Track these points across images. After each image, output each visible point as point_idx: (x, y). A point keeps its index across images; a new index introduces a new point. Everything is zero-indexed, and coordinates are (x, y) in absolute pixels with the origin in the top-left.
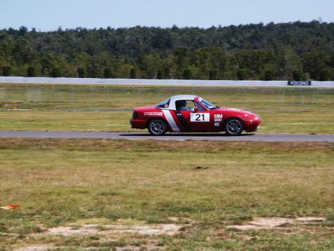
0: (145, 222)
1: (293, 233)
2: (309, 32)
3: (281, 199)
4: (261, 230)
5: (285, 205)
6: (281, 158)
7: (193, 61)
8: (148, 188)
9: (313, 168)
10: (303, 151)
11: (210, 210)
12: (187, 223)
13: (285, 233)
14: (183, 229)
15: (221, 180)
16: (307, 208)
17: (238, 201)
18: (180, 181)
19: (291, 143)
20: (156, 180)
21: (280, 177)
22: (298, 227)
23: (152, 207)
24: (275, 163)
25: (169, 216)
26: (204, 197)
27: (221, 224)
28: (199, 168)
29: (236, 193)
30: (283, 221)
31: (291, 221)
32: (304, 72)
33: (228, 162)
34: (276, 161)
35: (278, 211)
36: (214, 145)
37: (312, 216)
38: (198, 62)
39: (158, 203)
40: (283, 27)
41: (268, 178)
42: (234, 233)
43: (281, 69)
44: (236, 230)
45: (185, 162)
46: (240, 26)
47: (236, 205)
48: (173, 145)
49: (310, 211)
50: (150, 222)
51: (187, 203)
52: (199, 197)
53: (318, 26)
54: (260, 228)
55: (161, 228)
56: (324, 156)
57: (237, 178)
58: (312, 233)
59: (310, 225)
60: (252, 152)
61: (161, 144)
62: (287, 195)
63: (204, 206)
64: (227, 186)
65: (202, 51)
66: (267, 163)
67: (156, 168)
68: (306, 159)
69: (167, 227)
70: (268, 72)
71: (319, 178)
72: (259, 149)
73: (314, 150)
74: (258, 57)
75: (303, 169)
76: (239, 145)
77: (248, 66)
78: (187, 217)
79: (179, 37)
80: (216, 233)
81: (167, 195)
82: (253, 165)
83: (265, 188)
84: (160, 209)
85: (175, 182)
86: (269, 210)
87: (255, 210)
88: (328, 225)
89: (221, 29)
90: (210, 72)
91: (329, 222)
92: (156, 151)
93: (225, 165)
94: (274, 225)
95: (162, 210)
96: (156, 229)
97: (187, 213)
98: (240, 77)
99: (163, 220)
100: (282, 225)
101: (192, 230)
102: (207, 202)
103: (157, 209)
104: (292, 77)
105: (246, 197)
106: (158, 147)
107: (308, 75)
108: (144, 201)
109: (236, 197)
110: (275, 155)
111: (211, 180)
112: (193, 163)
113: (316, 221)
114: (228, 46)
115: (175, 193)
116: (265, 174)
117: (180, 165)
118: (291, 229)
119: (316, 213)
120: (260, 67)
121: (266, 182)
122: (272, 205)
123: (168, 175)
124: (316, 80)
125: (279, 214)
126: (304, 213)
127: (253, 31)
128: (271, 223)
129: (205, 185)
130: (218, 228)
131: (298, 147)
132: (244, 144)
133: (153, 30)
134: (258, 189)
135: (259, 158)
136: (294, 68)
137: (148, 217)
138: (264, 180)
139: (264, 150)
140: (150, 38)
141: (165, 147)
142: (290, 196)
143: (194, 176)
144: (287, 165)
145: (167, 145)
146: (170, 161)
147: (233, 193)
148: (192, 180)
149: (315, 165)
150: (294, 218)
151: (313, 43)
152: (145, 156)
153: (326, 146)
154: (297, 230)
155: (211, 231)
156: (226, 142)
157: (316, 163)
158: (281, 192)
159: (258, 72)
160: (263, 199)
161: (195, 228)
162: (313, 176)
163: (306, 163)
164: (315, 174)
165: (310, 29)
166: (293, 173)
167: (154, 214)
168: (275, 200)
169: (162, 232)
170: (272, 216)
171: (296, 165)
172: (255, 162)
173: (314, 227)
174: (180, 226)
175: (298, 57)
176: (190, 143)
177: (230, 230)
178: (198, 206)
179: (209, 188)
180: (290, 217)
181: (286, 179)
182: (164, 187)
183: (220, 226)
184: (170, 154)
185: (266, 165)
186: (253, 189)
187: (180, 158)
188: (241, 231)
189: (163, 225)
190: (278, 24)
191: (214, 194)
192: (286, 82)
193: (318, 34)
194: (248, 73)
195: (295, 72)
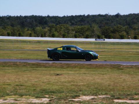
0: (35, 97)
1: (97, 102)
2: (104, 18)
3: (92, 88)
4: (83, 101)
5: (93, 90)
6: (92, 71)
7: (56, 30)
8: (36, 83)
9: (105, 75)
10: (101, 68)
11: (62, 92)
12: (52, 98)
13: (93, 102)
14: (50, 100)
15: (67, 80)
16: (103, 92)
17: (74, 89)
18: (50, 80)
19: (96, 65)
20: (40, 80)
21: (92, 79)
22: (99, 100)
23: (38, 91)
24: (89, 73)
25: (45, 95)
26: (60, 87)
27: (67, 98)
28: (58, 75)
29: (73, 85)
30: (93, 97)
31: (96, 97)
32: (102, 35)
33: (70, 72)
34: (90, 72)
35: (91, 93)
36: (64, 65)
37: (105, 95)
38: (58, 30)
39: (40, 89)
40: (94, 16)
41: (86, 79)
42: (72, 102)
43: (93, 34)
44: (73, 101)
45: (52, 72)
46: (76, 16)
47: (73, 90)
48: (47, 65)
49: (104, 93)
50: (37, 97)
51: (52, 89)
52: (58, 87)
53: (107, 16)
54: (83, 100)
55: (41, 100)
56: (110, 70)
57: (73, 79)
58: (105, 102)
59: (104, 99)
60: (80, 68)
61: (42, 64)
62: (94, 86)
63: (60, 91)
64: (69, 82)
65: (60, 26)
66: (86, 73)
67: (40, 75)
68: (103, 71)
69: (44, 99)
70: (87, 35)
71: (108, 79)
72: (83, 67)
73: (105, 68)
74: (84, 28)
75: (101, 75)
76: (75, 65)
77: (79, 32)
78: (52, 95)
79: (50, 20)
80: (65, 102)
81: (44, 86)
82: (80, 73)
83: (85, 83)
84: (41, 92)
85: (48, 80)
86: (87, 93)
87: (81, 93)
88: (111, 99)
89: (68, 17)
90: (63, 35)
91: (112, 98)
92: (40, 67)
93: (69, 74)
94: (89, 99)
95: (42, 92)
96: (39, 100)
97: (52, 94)
98: (76, 37)
99: (42, 96)
100: (92, 99)
101: (54, 101)
102: (61, 89)
103: (40, 92)
104: (97, 37)
105: (77, 87)
106: (41, 66)
107: (103, 36)
108: (34, 88)
109: (73, 87)
110: (89, 70)
111: (63, 80)
112: (55, 73)
113: (106, 97)
114: (70, 24)
115: (48, 85)
116: (85, 77)
117: (50, 73)
118: (96, 100)
119: (106, 94)
120: (84, 33)
121: (86, 81)
122: (88, 90)
123: (45, 78)
124: (107, 39)
125: (91, 94)
126: (101, 94)
127: (81, 18)
128: (88, 98)
129: (60, 82)
130: (65, 100)
131: (99, 66)
132: (77, 65)
133: (39, 17)
134: (82, 84)
135: (83, 71)
136: (98, 34)
137: (36, 95)
138: (85, 80)
139: (85, 67)
140: (38, 20)
141: (44, 66)
142: (96, 87)
143: (56, 78)
144: (94, 74)
145: (44, 65)
146: (46, 72)
147: (72, 85)
148: (55, 80)
149: (106, 74)
150: (97, 96)
151: (106, 23)
152: (35, 70)
153: (111, 66)
154: (98, 101)
155: (63, 101)
156: (69, 64)
157: (107, 73)
158: (92, 85)
159: (83, 35)
160: (84, 88)
161: (56, 100)
162: (105, 78)
163: (102, 73)
164: (106, 77)
165: (104, 17)
166: (97, 77)
167: (38, 94)
168: (89, 88)
169: (42, 102)
170: (88, 95)
171: (98, 74)
172: (81, 73)
173: (105, 100)
174: (49, 99)
175: (100, 29)
176: (54, 64)
177: (70, 101)
178: (57, 91)
179: (62, 83)
180: (95, 96)
181: (94, 80)
182: (43, 82)
183: (66, 99)
184: (46, 69)
185: (86, 74)
186: (81, 84)
187: (50, 70)
188: (75, 101)
189: (42, 99)
190: (91, 15)
191: (64, 85)
192: (95, 39)
193: (108, 20)
194: (79, 35)
195: (98, 35)
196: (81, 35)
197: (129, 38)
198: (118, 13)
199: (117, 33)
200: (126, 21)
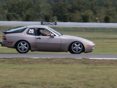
32: (53, 16)
43: (37, 14)
70: (28, 16)
74: (22, 5)
77: (15, 11)
98: (9, 19)
104: (44, 19)
107: (55, 18)
120: (23, 12)
136: (47, 13)
159: (21, 16)
192: (40, 23)
194: (14, 16)
195: (46, 15)
196: (18, 15)
199: (78, 12)
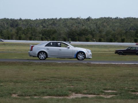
2: (76, 22)
40: (65, 20)
46: (48, 19)
53: (79, 20)
70: (54, 38)
77: (46, 35)
89: (40, 20)
90: (30, 37)
98: (42, 40)
107: (70, 39)
114: (42, 27)
127: (53, 21)
133: (11, 20)
159: (50, 38)
193: (79, 23)
194: (46, 38)
195: (64, 38)
196: (48, 37)
197: (94, 41)
198: (89, 17)
199: (83, 36)
200: (97, 24)
